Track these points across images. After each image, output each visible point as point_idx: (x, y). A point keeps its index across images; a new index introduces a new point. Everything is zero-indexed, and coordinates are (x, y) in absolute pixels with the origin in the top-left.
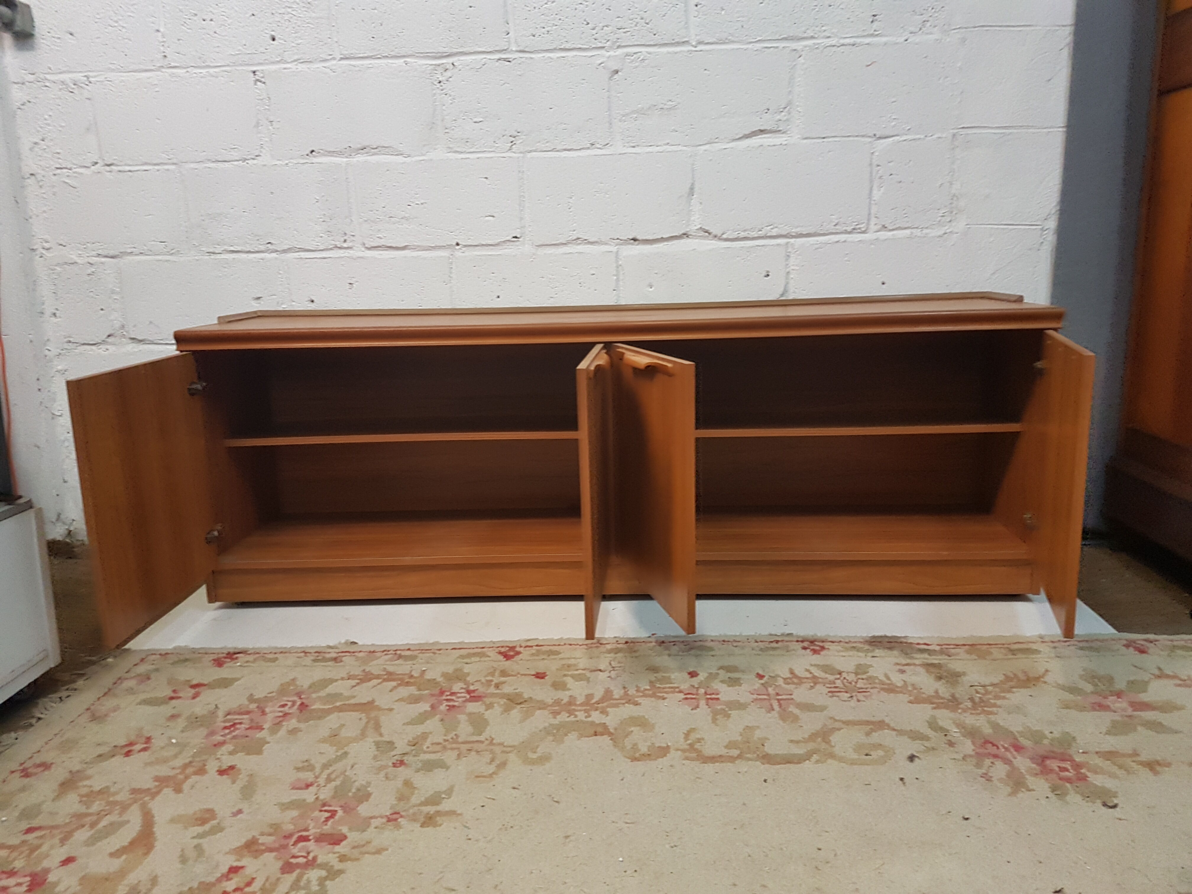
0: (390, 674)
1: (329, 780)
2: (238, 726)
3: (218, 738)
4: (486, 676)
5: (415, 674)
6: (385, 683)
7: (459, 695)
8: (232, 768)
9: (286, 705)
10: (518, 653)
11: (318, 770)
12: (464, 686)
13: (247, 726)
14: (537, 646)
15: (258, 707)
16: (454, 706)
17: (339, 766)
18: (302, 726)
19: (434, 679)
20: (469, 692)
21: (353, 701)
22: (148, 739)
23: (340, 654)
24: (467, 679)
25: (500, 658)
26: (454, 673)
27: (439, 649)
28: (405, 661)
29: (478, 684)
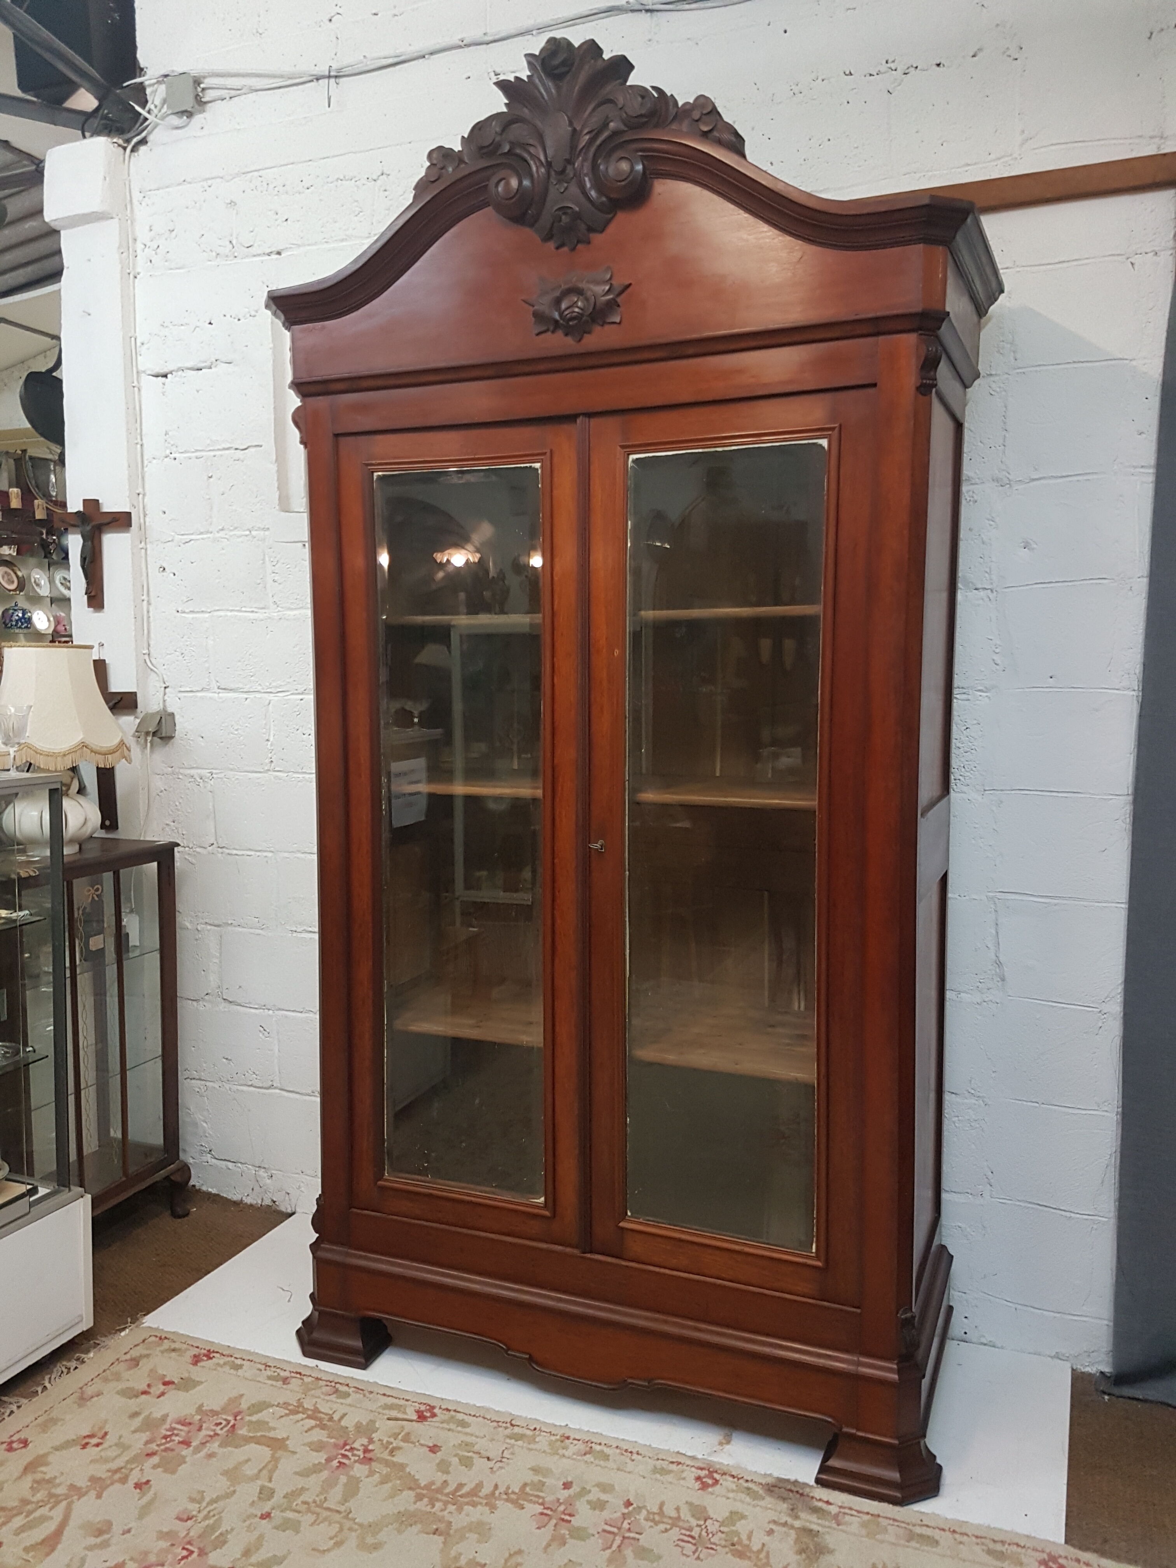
0: (316, 1410)
1: (206, 1518)
2: (173, 1438)
3: (153, 1447)
4: (389, 1437)
5: (336, 1417)
6: (307, 1421)
7: (355, 1452)
8: (148, 1482)
9: (221, 1423)
10: (435, 1415)
11: (204, 1504)
12: (366, 1443)
13: (181, 1439)
14: (455, 1411)
15: (200, 1420)
16: (344, 1464)
17: (221, 1504)
18: (221, 1451)
19: (347, 1427)
20: (366, 1451)
21: (272, 1434)
22: (106, 1434)
23: (293, 1375)
24: (373, 1435)
25: (415, 1417)
26: (368, 1424)
27: (371, 1392)
28: (337, 1398)
29: (378, 1444)
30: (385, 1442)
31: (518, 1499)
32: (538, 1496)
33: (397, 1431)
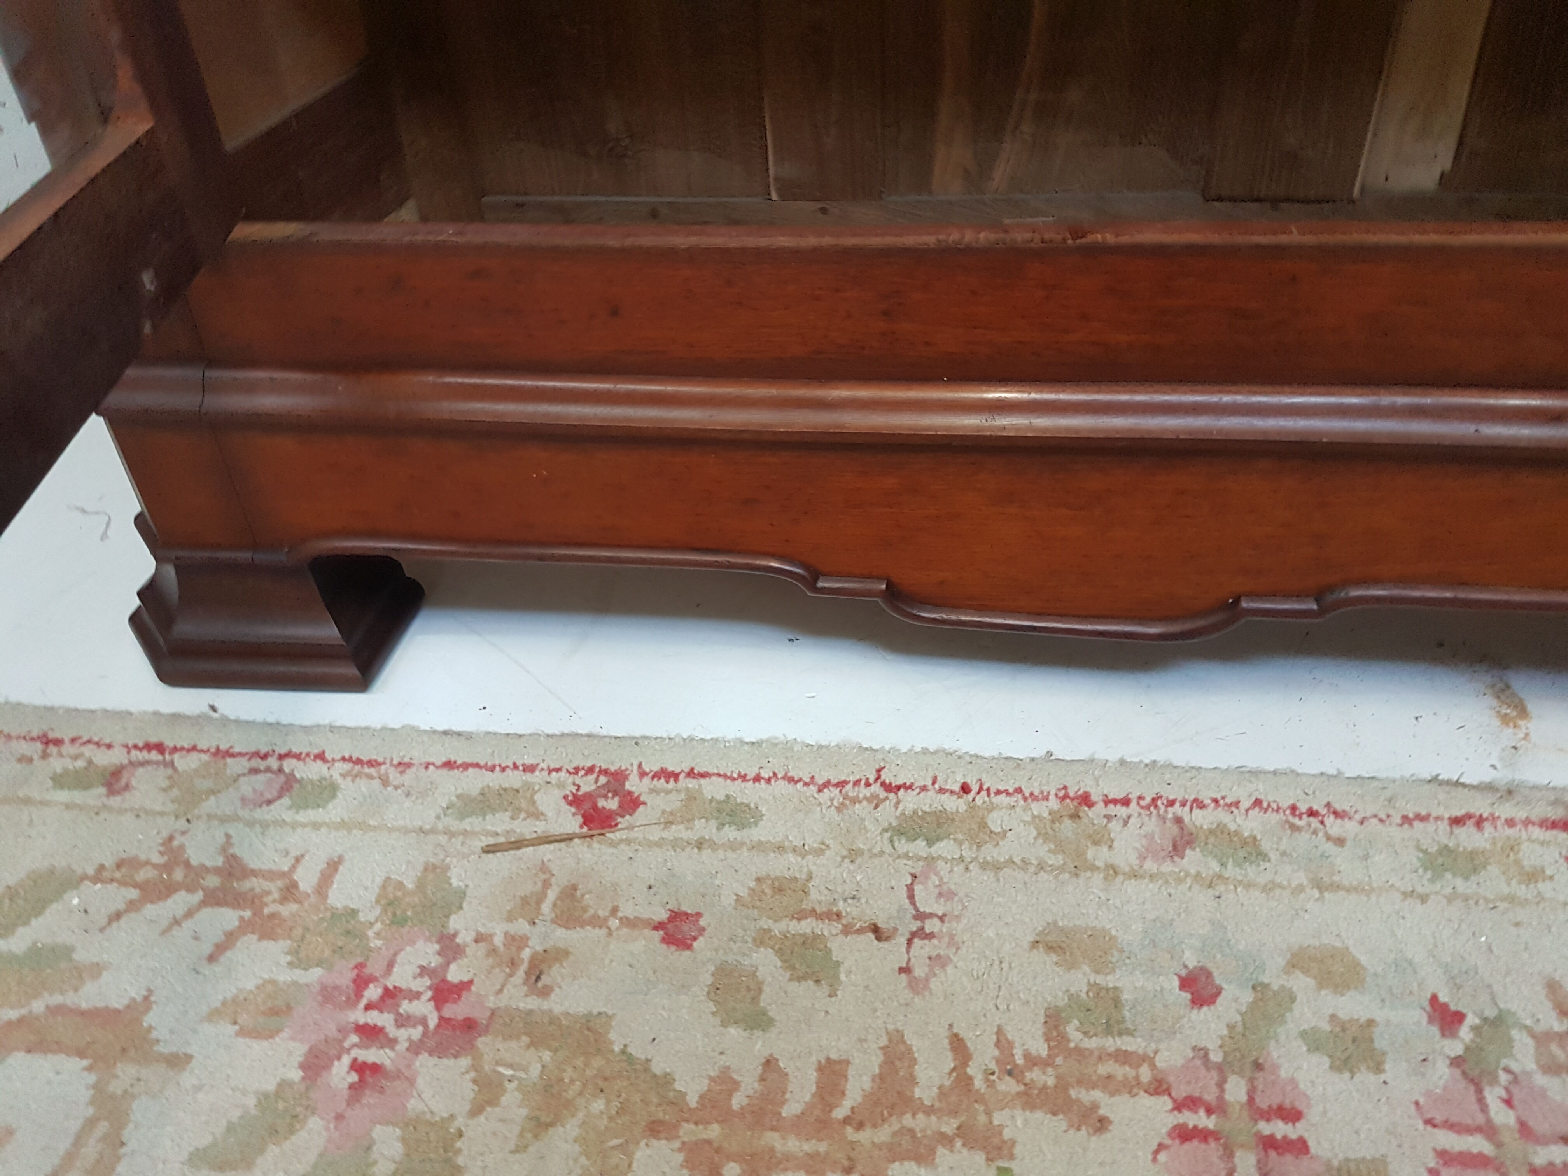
0: (233, 868)
4: (510, 920)
5: (306, 879)
6: (206, 913)
7: (406, 1007)
10: (631, 803)
12: (435, 961)
14: (692, 773)
16: (376, 1068)
19: (354, 913)
20: (443, 993)
23: (136, 755)
24: (455, 923)
25: (571, 823)
26: (421, 885)
27: (404, 766)
28: (298, 806)
29: (477, 953)
30: (498, 940)
31: (1062, 1085)
32: (1123, 1057)
33: (529, 888)
